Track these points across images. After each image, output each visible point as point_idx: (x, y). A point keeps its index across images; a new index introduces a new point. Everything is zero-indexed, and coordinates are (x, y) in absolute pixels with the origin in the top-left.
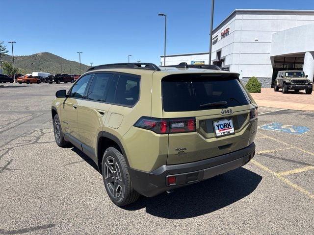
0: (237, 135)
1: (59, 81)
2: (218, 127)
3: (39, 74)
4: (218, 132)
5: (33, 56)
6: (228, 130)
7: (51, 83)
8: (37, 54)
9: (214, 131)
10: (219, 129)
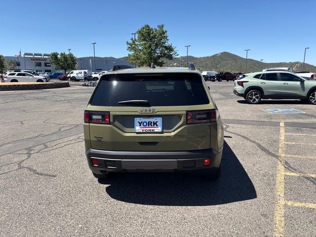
0: (165, 135)
1: (221, 79)
2: (140, 124)
3: (208, 73)
4: (138, 128)
5: (213, 56)
6: (153, 129)
7: (214, 81)
8: (217, 54)
9: (133, 127)
10: (140, 126)
